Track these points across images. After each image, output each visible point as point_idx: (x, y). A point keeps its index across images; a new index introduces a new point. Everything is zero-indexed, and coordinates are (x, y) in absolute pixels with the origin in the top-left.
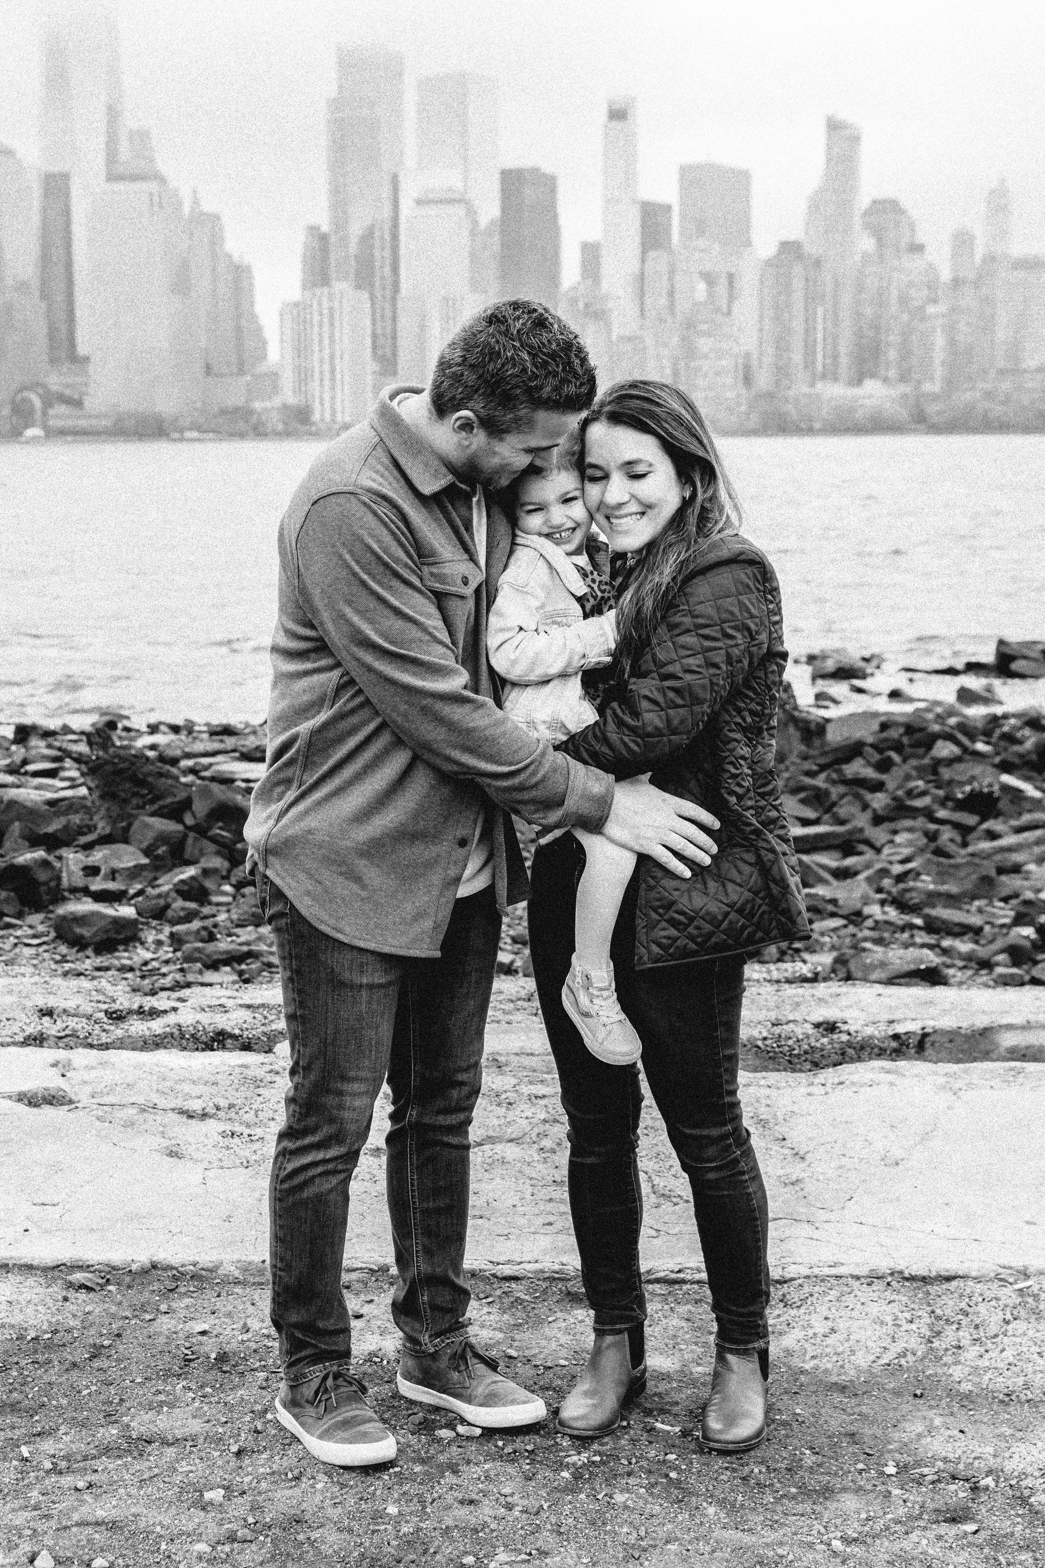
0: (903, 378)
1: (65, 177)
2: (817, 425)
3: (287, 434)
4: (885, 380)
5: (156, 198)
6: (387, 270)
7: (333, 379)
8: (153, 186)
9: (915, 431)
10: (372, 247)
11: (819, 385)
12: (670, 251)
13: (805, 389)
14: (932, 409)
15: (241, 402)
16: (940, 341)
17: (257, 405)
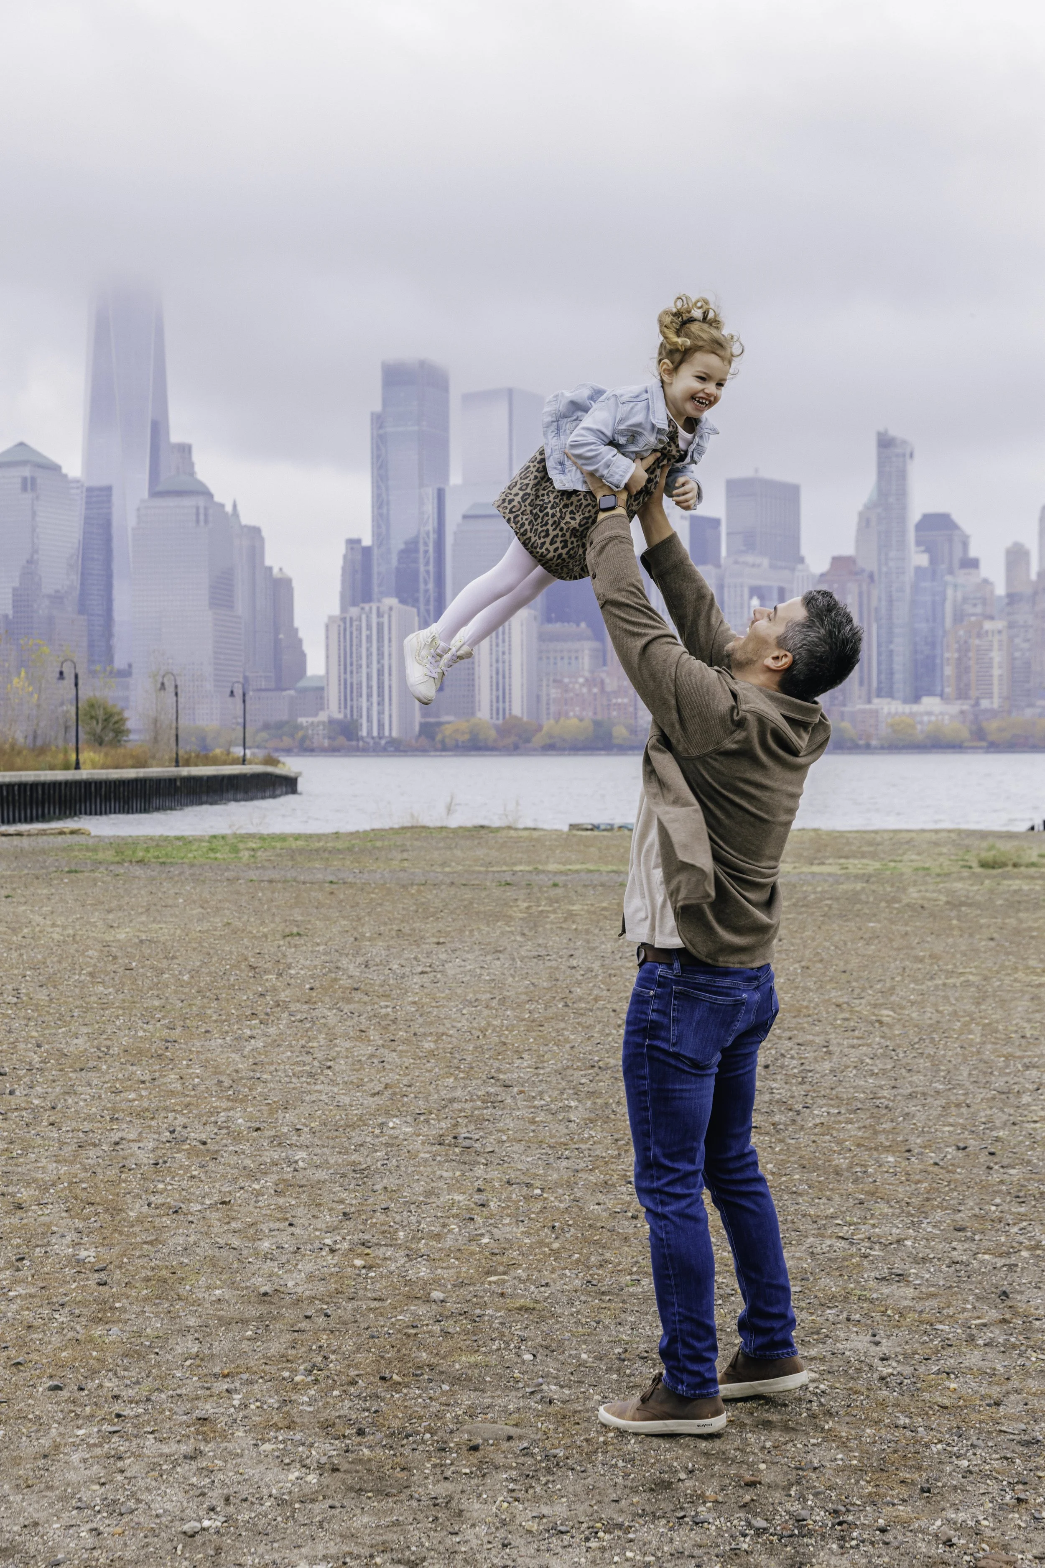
0: (962, 694)
1: (108, 490)
2: (874, 743)
3: (333, 750)
4: (941, 695)
5: (202, 511)
6: (431, 586)
7: (381, 694)
8: (201, 502)
9: (974, 749)
10: (416, 561)
11: (876, 701)
12: (718, 566)
13: (861, 706)
14: (992, 726)
15: (285, 718)
16: (997, 657)
17: (303, 720)
